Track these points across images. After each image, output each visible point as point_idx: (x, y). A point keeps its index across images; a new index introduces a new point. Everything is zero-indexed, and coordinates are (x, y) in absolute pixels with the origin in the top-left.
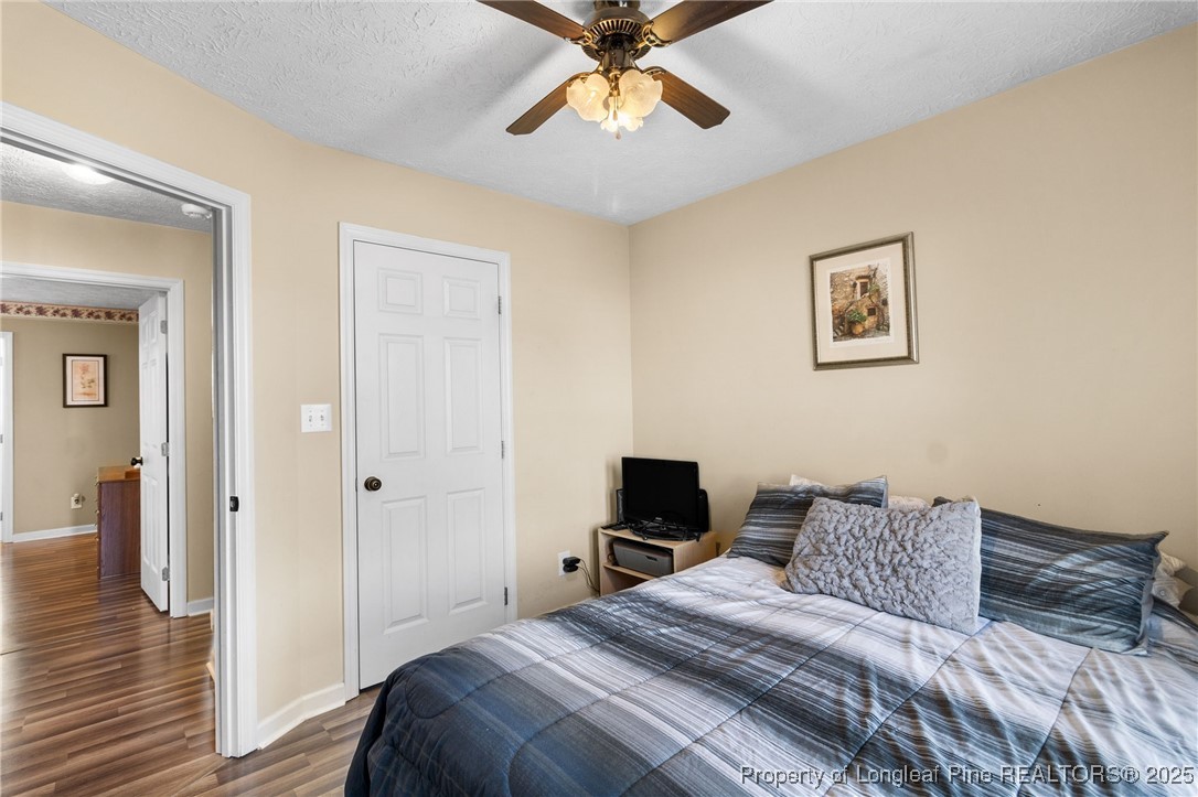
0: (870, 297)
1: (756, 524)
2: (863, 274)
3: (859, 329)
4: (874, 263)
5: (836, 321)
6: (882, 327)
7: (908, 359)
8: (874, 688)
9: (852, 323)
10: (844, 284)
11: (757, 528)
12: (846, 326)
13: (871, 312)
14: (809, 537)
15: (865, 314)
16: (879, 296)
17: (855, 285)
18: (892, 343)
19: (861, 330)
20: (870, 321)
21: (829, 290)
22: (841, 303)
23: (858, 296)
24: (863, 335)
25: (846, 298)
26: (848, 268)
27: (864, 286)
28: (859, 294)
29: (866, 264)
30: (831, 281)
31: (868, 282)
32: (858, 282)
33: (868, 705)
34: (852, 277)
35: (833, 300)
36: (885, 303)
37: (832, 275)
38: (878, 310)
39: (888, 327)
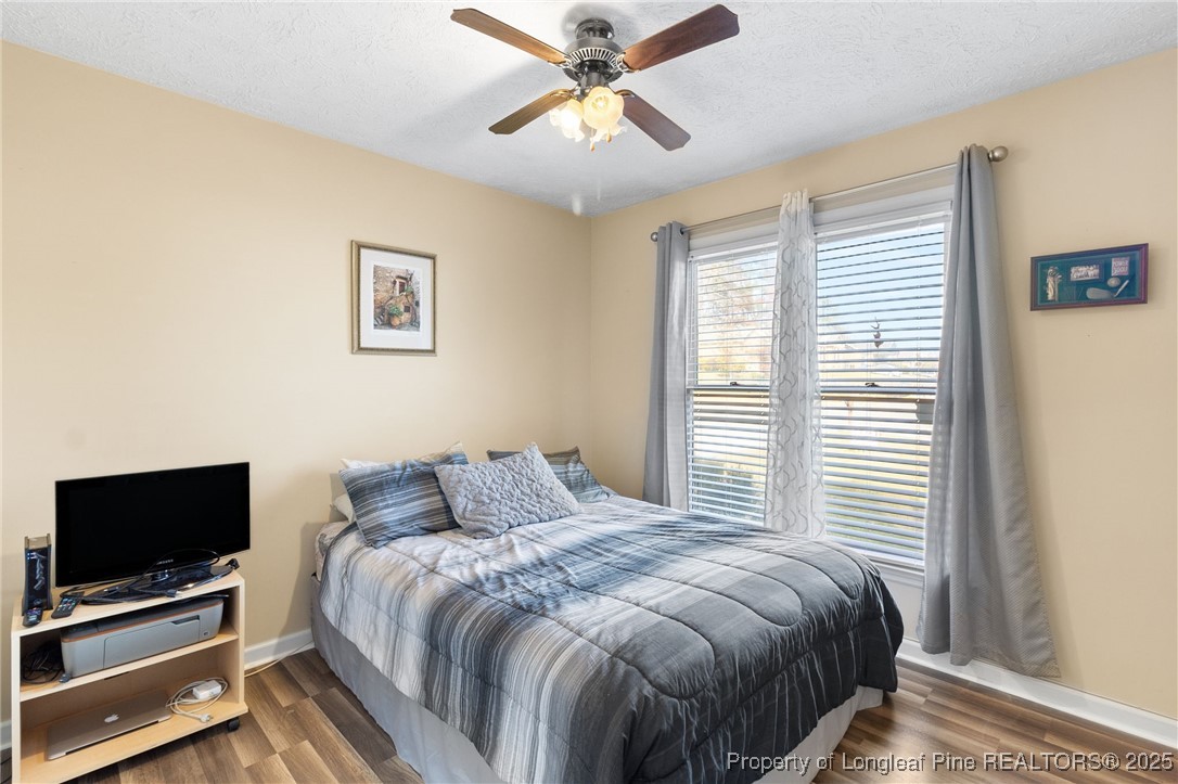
0: (406, 296)
1: (387, 507)
2: (402, 275)
3: (396, 321)
4: (411, 270)
5: (378, 310)
6: (414, 323)
7: (432, 351)
8: (561, 564)
9: (391, 315)
10: (385, 278)
11: (391, 510)
12: (385, 318)
13: (407, 309)
14: (466, 496)
15: (402, 310)
16: (413, 298)
17: (395, 282)
18: (420, 338)
19: (398, 323)
20: (406, 317)
21: (372, 280)
22: (383, 295)
23: (397, 293)
24: (400, 327)
25: (387, 291)
26: (391, 265)
27: (402, 285)
28: (398, 292)
29: (404, 267)
30: (375, 272)
31: (405, 282)
32: (398, 281)
33: (566, 572)
34: (394, 275)
35: (376, 291)
36: (417, 304)
37: (376, 268)
38: (412, 308)
39: (419, 323)
